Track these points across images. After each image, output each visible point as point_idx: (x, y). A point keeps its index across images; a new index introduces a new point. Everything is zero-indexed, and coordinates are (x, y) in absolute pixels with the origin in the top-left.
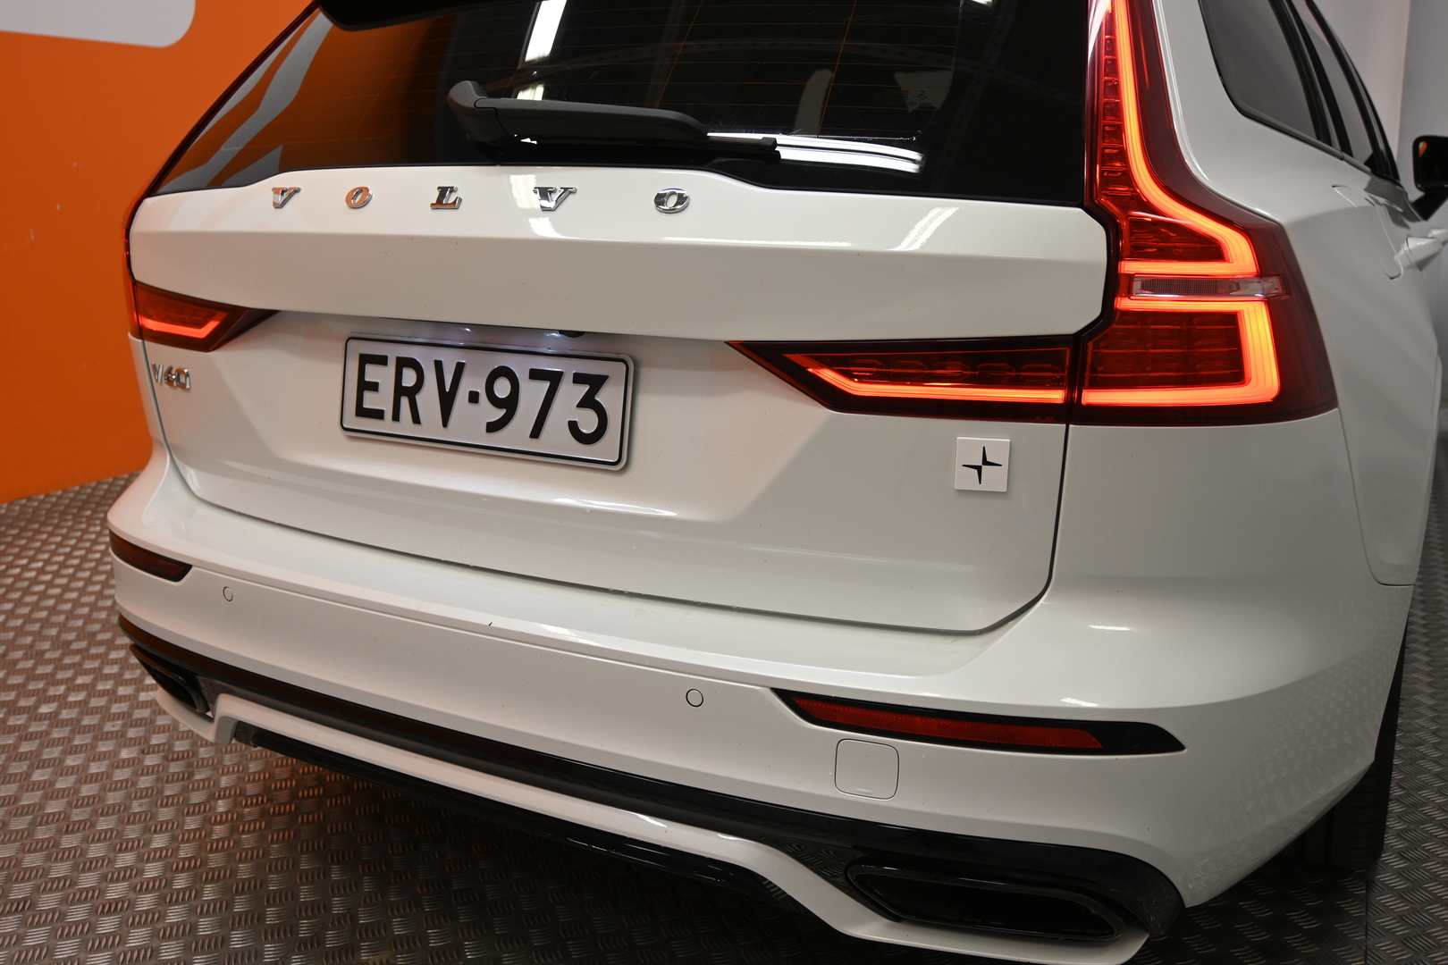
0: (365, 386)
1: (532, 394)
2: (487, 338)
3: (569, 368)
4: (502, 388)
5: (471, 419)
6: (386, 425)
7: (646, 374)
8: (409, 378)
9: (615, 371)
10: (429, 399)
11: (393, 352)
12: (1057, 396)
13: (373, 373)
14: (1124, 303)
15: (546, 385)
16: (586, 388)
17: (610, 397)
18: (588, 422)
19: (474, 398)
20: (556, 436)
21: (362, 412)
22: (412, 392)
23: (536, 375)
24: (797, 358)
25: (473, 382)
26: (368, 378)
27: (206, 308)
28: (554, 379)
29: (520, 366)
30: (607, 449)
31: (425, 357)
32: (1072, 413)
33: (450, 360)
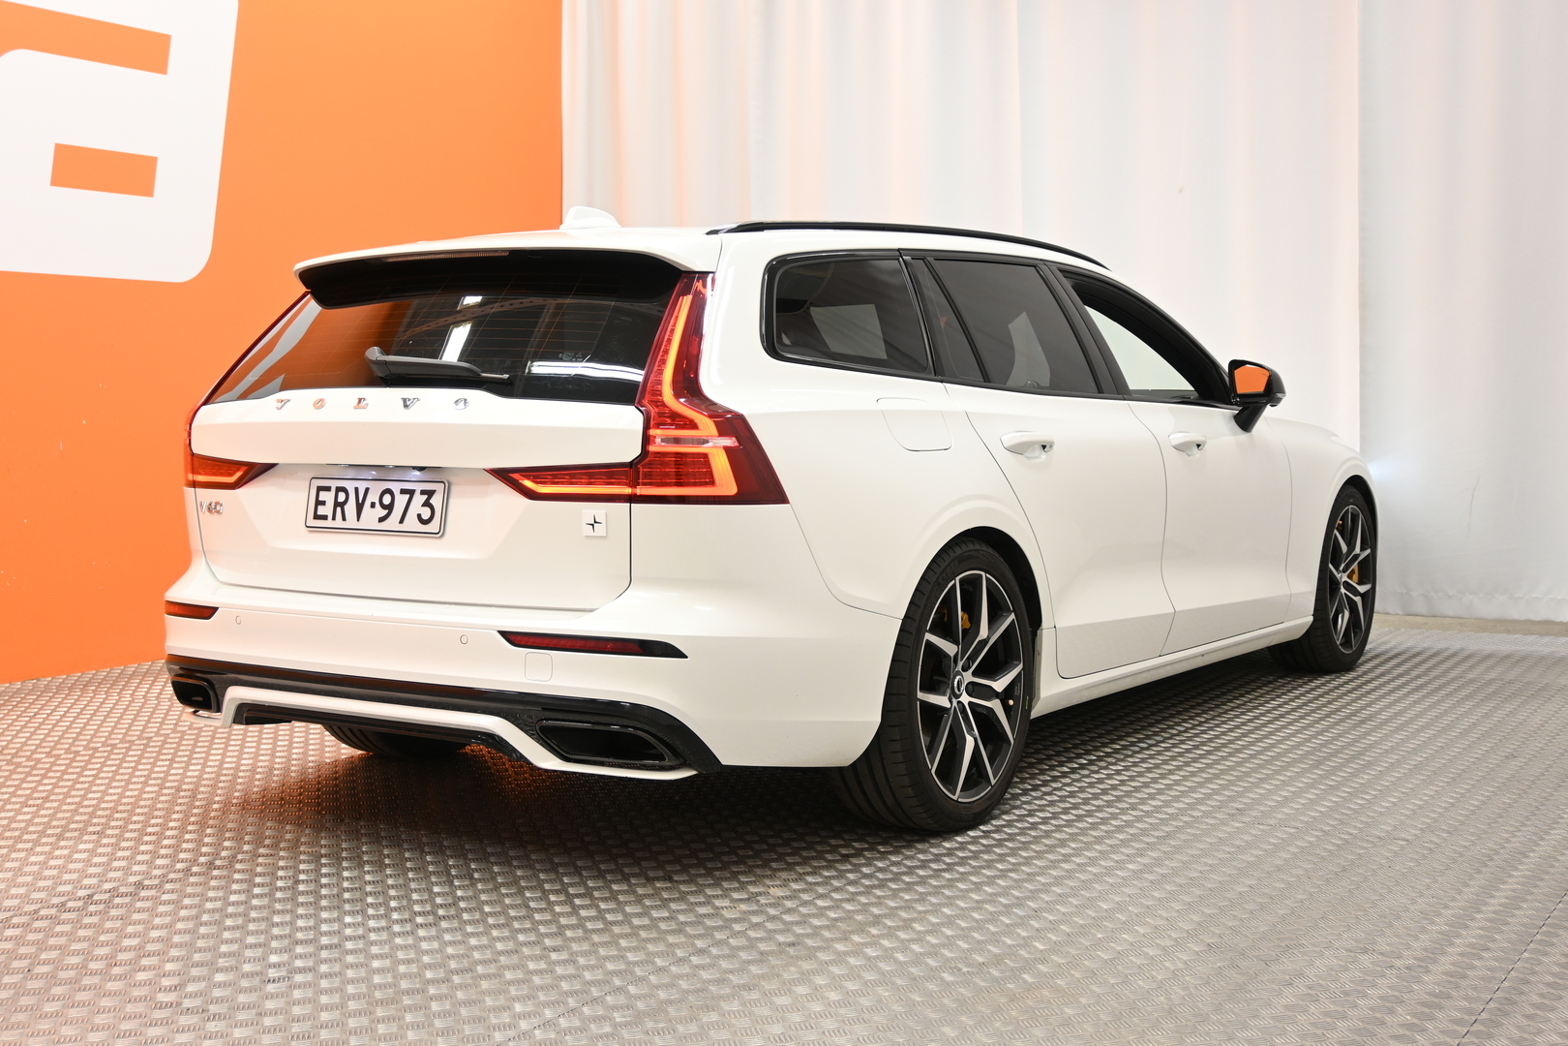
0: (319, 503)
1: (401, 501)
2: (382, 471)
3: (418, 487)
4: (387, 500)
5: (371, 516)
6: (329, 523)
7: (454, 489)
8: (342, 497)
9: (439, 488)
10: (351, 508)
11: (333, 484)
12: (628, 491)
13: (323, 496)
14: (652, 448)
15: (407, 496)
16: (426, 496)
17: (436, 501)
18: (426, 514)
19: (373, 505)
20: (412, 522)
21: (317, 517)
22: (342, 505)
23: (403, 492)
24: (516, 476)
25: (373, 497)
26: (320, 499)
27: (238, 464)
28: (411, 493)
29: (396, 487)
30: (434, 526)
31: (350, 486)
32: (632, 499)
33: (362, 486)
